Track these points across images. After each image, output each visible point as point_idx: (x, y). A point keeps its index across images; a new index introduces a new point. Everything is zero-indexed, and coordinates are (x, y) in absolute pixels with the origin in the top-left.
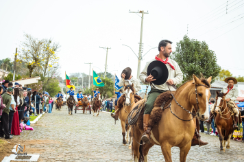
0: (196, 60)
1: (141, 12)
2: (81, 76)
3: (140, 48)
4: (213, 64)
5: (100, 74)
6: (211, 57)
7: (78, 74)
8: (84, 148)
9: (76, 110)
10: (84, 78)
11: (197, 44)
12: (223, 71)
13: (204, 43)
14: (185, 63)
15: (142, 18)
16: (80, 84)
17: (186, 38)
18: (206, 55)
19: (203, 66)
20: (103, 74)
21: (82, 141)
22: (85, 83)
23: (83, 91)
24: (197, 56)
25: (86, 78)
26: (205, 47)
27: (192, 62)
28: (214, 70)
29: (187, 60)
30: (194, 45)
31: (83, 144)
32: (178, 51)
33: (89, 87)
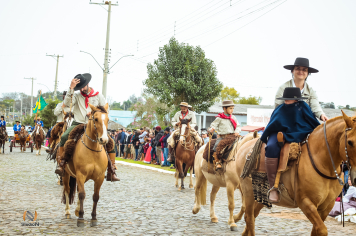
0: (186, 72)
1: (107, 3)
2: (19, 97)
3: (106, 56)
4: (212, 79)
5: (47, 95)
6: (209, 68)
7: (15, 95)
8: (24, 203)
9: (11, 147)
10: (24, 101)
11: (189, 50)
12: (226, 89)
13: (199, 49)
14: (171, 78)
15: (109, 11)
16: (18, 109)
17: (173, 42)
18: (202, 65)
19: (197, 81)
20: (52, 94)
21: (20, 193)
22: (26, 108)
23: (22, 119)
24: (188, 67)
25: (27, 101)
26: (200, 54)
27: (181, 76)
28: (213, 87)
29: (174, 73)
30: (184, 52)
31: (22, 198)
32: (161, 60)
33: (31, 114)
